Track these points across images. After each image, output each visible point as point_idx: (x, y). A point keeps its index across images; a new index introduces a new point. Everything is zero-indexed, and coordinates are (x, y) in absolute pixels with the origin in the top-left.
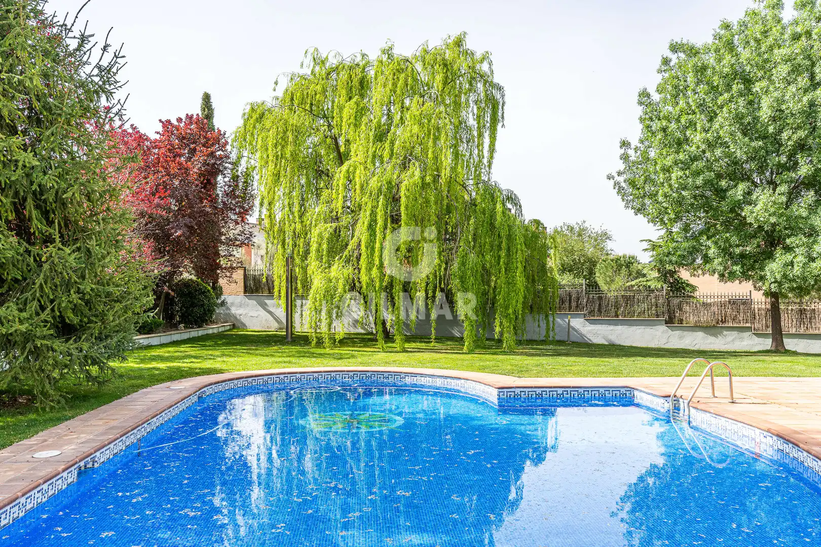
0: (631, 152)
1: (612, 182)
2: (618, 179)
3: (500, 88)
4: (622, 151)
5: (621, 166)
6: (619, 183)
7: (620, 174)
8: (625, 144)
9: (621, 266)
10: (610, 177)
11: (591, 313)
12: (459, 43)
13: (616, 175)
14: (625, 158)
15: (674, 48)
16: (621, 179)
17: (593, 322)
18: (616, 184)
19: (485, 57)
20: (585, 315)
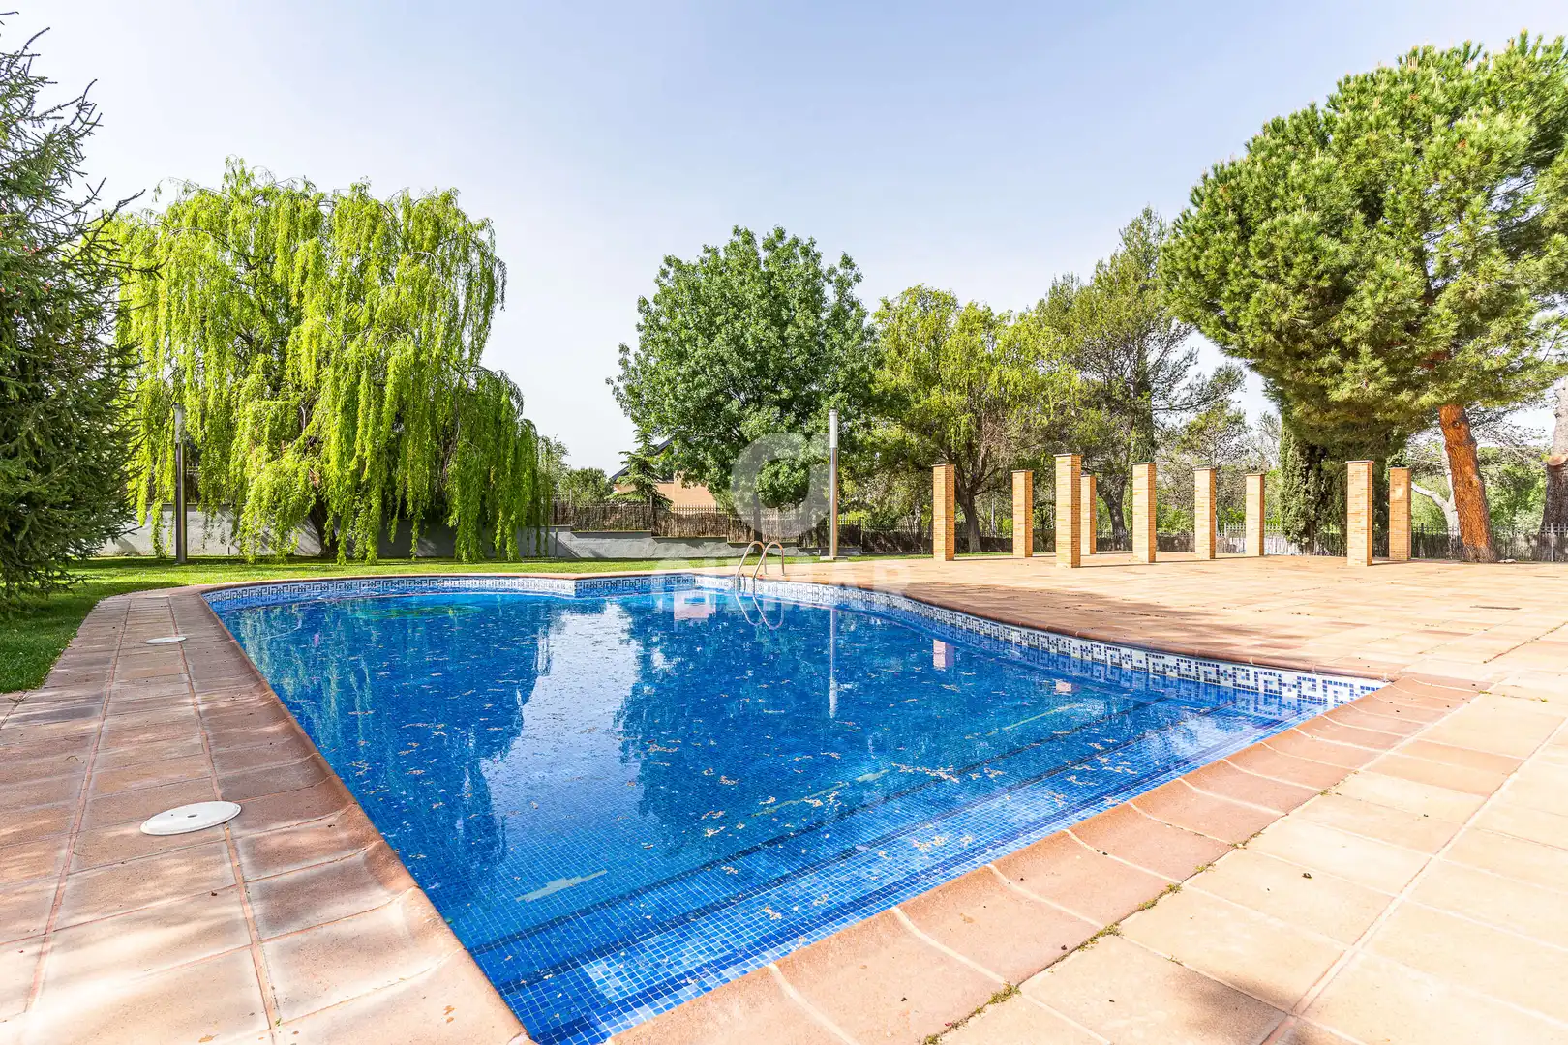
0: (631, 358)
1: (610, 388)
2: (617, 383)
3: (501, 265)
4: (621, 356)
5: (621, 372)
6: (618, 388)
7: (620, 379)
8: (624, 349)
9: (587, 481)
10: (608, 382)
11: (580, 526)
12: (448, 199)
13: (615, 380)
14: (624, 363)
15: (668, 261)
16: (621, 385)
17: (580, 536)
18: (616, 389)
19: (484, 225)
20: (572, 529)
